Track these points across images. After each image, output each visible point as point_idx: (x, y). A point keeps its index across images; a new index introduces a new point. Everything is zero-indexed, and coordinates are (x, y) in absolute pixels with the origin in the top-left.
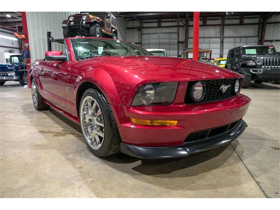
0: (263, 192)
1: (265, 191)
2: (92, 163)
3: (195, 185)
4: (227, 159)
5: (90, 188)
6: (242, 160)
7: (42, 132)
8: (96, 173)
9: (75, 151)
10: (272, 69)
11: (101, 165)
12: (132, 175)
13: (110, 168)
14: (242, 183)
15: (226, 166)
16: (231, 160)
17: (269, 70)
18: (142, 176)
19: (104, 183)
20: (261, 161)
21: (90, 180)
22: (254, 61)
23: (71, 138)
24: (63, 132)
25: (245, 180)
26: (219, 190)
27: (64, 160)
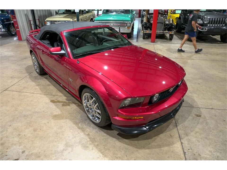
0: (183, 149)
1: (184, 148)
2: (94, 131)
3: (150, 145)
4: (169, 126)
5: (98, 149)
6: (177, 126)
7: (53, 101)
8: (98, 139)
9: (81, 121)
10: (215, 28)
11: (100, 132)
12: (118, 139)
13: (105, 135)
14: (174, 144)
15: (167, 132)
16: (171, 127)
17: (212, 29)
18: (123, 140)
19: (104, 146)
20: (187, 127)
21: (96, 144)
22: (202, 20)
23: (75, 108)
24: (67, 102)
25: (176, 142)
26: (162, 149)
27: (77, 129)
